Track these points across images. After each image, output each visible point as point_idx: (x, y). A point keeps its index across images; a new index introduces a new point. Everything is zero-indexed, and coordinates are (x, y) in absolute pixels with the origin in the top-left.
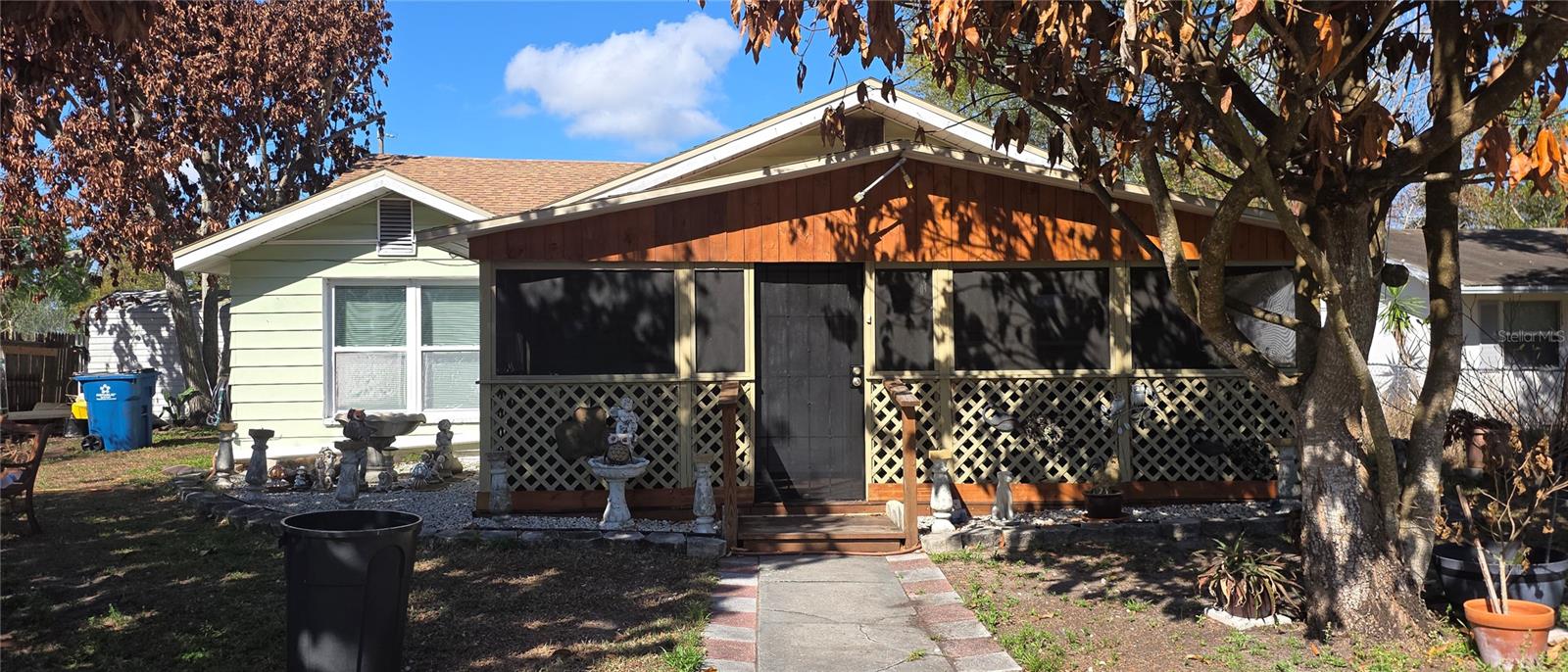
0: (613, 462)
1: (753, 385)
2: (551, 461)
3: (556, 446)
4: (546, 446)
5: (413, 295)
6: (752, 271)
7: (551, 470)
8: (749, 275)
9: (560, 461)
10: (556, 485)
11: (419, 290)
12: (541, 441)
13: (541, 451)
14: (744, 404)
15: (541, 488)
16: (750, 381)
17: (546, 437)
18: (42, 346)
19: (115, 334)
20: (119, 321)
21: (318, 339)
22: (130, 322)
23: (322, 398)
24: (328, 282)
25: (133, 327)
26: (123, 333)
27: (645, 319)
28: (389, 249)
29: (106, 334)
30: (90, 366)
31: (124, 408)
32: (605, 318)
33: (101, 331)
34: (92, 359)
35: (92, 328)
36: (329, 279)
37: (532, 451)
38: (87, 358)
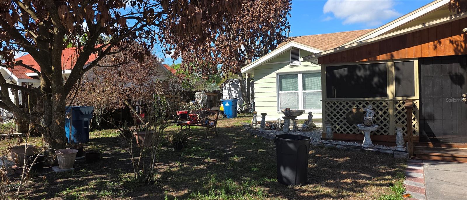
0: (366, 126)
1: (418, 101)
2: (345, 124)
3: (346, 120)
4: (343, 120)
5: (300, 76)
6: (417, 61)
7: (345, 127)
8: (416, 63)
9: (348, 125)
10: (346, 132)
11: (302, 75)
12: (341, 118)
13: (341, 121)
14: (414, 107)
15: (341, 133)
16: (417, 100)
17: (343, 117)
18: (213, 93)
19: (228, 90)
20: (229, 87)
21: (275, 90)
22: (231, 87)
23: (277, 105)
24: (278, 74)
25: (232, 88)
26: (230, 90)
27: (376, 80)
28: (293, 64)
29: (226, 90)
30: (223, 98)
31: (231, 107)
32: (362, 80)
33: (225, 89)
34: (224, 96)
35: (223, 89)
36: (278, 73)
37: (338, 121)
38: (222, 96)
